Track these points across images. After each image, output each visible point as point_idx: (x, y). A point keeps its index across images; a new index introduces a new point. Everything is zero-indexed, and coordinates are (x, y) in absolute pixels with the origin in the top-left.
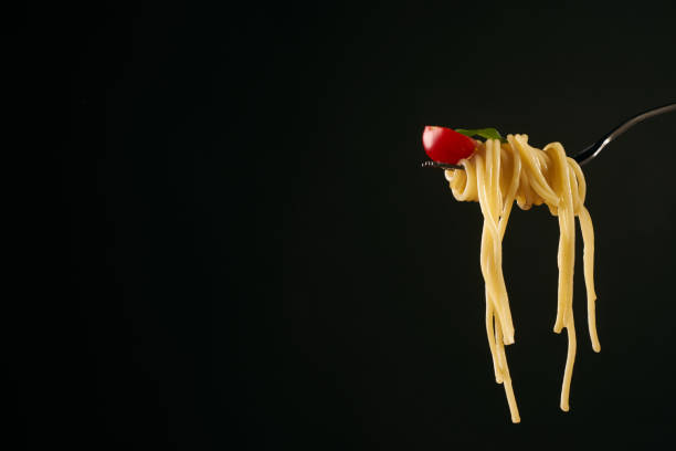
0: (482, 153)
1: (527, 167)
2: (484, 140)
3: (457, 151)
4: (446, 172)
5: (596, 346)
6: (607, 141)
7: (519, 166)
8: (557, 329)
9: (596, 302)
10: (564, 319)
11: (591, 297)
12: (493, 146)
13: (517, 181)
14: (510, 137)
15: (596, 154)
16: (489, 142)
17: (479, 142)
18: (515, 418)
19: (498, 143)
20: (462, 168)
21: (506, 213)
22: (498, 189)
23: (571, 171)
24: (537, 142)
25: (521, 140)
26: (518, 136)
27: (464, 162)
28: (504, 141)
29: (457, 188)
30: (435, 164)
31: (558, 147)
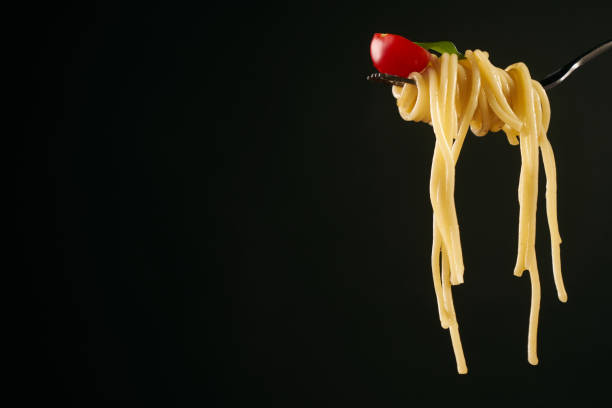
0: (437, 68)
1: (487, 84)
2: (439, 55)
3: (408, 64)
4: (394, 88)
5: (562, 295)
6: (576, 66)
7: (478, 84)
8: (517, 272)
9: (561, 245)
10: (526, 260)
11: (556, 240)
12: (450, 62)
13: (475, 100)
14: (468, 53)
15: (563, 79)
16: (445, 56)
17: (434, 56)
18: (462, 368)
19: (455, 57)
20: (412, 82)
21: (461, 137)
22: (453, 107)
23: (536, 95)
24: (500, 61)
25: (482, 56)
26: (478, 53)
27: (415, 76)
28: (461, 57)
29: (404, 106)
30: (383, 75)
31: (522, 68)
